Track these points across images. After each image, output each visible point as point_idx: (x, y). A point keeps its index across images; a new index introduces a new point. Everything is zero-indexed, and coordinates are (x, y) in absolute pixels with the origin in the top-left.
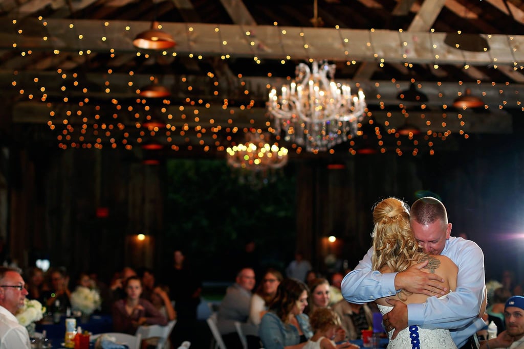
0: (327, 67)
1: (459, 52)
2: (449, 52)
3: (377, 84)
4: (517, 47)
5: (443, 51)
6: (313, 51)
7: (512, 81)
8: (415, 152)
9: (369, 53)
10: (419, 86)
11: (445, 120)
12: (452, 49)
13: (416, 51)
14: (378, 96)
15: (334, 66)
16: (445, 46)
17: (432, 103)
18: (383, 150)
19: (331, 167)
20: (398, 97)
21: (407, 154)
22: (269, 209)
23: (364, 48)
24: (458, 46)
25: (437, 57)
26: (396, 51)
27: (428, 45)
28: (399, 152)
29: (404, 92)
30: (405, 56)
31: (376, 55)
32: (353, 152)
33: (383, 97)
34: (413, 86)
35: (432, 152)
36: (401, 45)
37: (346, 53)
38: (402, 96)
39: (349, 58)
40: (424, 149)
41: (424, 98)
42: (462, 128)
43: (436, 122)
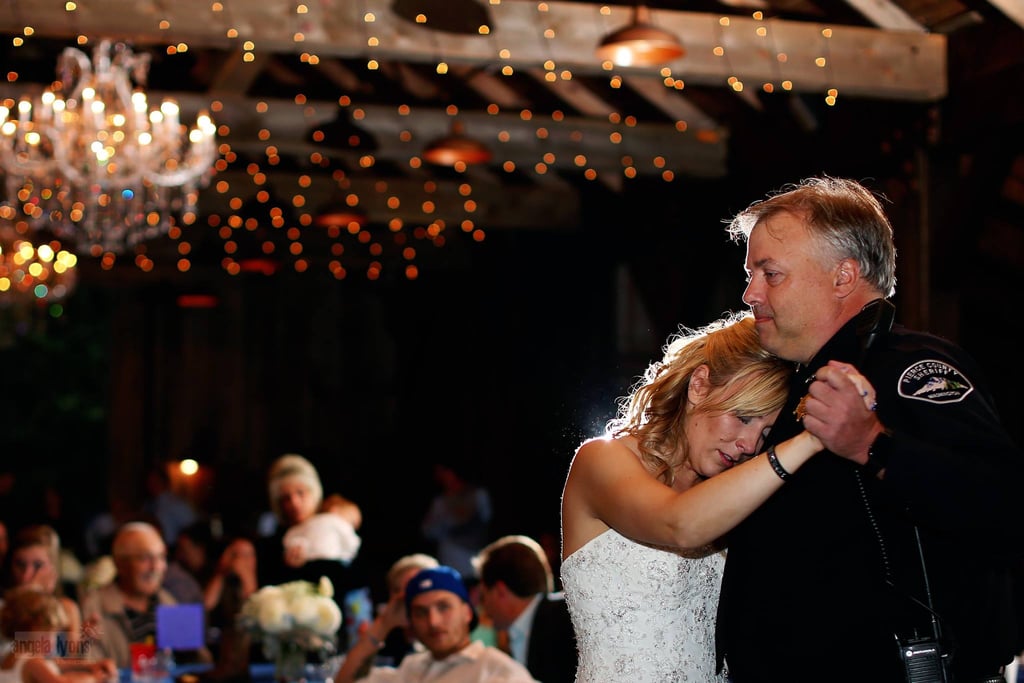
0: (129, 61)
1: (424, 34)
2: (402, 33)
3: (262, 107)
4: (555, 28)
5: (388, 30)
6: (86, 18)
7: (571, 111)
8: (374, 271)
9: (217, 28)
10: (359, 115)
11: (432, 197)
12: (408, 26)
13: (328, 26)
14: (264, 134)
15: (145, 58)
16: (394, 19)
17: (386, 152)
18: (302, 265)
19: (189, 301)
20: (308, 138)
21: (356, 274)
22: (69, 402)
23: (205, 16)
24: (421, 18)
25: (373, 42)
26: (279, 24)
27: (354, 14)
28: (337, 269)
29: (323, 127)
30: (300, 37)
31: (233, 33)
32: (233, 268)
33: (276, 137)
34: (344, 115)
35: (412, 272)
36: (292, 11)
37: (165, 25)
38: (319, 136)
39: (172, 37)
40: (393, 263)
41: (369, 142)
42: (468, 216)
43: (411, 202)
